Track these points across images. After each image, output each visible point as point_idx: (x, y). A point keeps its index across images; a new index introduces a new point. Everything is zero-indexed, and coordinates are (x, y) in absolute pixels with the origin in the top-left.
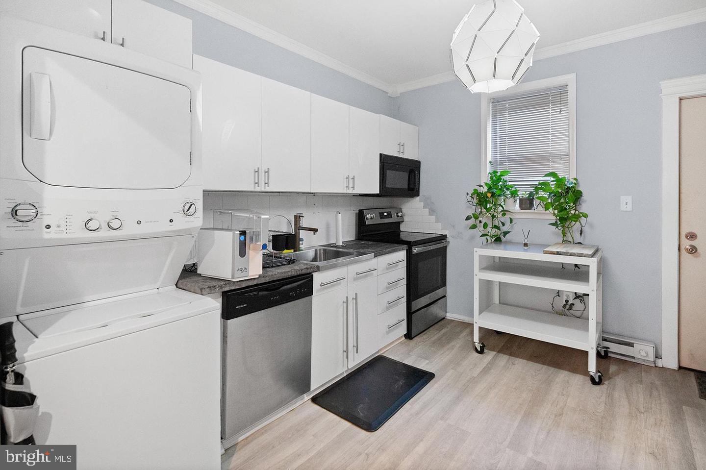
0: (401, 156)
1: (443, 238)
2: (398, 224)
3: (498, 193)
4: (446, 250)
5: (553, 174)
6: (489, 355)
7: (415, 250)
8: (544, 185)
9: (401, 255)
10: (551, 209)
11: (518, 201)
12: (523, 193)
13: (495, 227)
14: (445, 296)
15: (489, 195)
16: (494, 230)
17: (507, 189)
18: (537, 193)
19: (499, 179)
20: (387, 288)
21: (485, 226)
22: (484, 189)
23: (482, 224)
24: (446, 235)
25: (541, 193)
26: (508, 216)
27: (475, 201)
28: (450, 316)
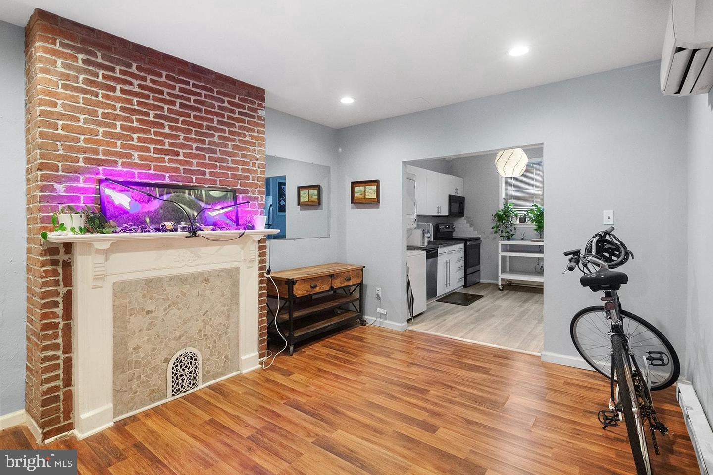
0: (456, 195)
1: (478, 239)
2: (452, 232)
3: (509, 214)
4: (480, 246)
5: (536, 206)
6: (505, 292)
7: (468, 243)
8: (532, 210)
9: (462, 246)
10: (534, 223)
11: (518, 219)
12: (521, 215)
13: (507, 232)
14: (479, 270)
15: (504, 216)
16: (507, 234)
17: (513, 213)
18: (528, 215)
19: (509, 208)
20: (458, 260)
21: (502, 232)
22: (501, 213)
23: (500, 231)
24: (480, 238)
25: (530, 215)
26: (513, 227)
27: (496, 219)
28: (482, 281)
